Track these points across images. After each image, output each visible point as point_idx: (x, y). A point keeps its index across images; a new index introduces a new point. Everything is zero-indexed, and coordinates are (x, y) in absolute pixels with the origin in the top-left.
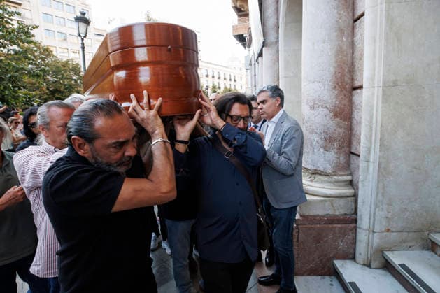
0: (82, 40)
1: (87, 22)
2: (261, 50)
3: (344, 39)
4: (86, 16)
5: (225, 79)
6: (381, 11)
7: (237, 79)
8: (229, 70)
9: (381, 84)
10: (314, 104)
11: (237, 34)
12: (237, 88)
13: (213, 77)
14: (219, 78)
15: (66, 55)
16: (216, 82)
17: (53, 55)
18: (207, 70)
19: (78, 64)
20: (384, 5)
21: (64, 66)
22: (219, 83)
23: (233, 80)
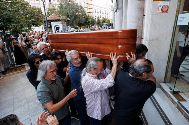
0: (44, 3)
2: (116, 10)
3: (140, 22)
5: (103, 13)
6: (150, 17)
7: (108, 13)
8: (105, 9)
9: (148, 40)
12: (108, 17)
13: (98, 12)
18: (95, 9)
20: (151, 15)
22: (100, 15)
23: (106, 14)
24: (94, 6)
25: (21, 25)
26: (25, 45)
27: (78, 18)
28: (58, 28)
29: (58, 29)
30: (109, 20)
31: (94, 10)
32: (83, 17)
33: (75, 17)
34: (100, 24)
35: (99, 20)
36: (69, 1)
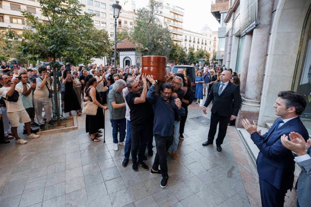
0: (116, 20)
1: (119, 8)
4: (119, 4)
5: (198, 43)
7: (207, 43)
8: (203, 36)
11: (215, 11)
12: (206, 49)
13: (190, 41)
14: (194, 42)
15: (99, 25)
16: (192, 44)
18: (186, 36)
19: (107, 32)
21: (99, 34)
22: (194, 46)
23: (204, 44)
24: (183, 30)
25: (79, 49)
26: (80, 85)
27: (160, 49)
28: (129, 61)
29: (128, 63)
30: (208, 54)
31: (183, 37)
32: (167, 47)
33: (155, 46)
34: (194, 60)
35: (192, 54)
36: (150, 22)
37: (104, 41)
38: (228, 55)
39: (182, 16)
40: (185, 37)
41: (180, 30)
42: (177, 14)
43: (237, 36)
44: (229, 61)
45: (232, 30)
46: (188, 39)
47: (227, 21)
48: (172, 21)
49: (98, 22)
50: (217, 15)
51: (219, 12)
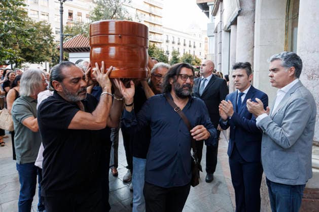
0: (62, 4)
2: (236, 19)
5: (185, 45)
7: (196, 45)
8: (190, 36)
10: (313, 74)
11: (202, 2)
12: (196, 54)
14: (179, 44)
15: (36, 16)
16: (176, 47)
17: (27, 17)
18: (168, 36)
19: (49, 26)
21: (36, 27)
23: (193, 46)
24: (164, 28)
30: (198, 59)
31: (164, 38)
35: (175, 59)
36: (114, 13)
37: (45, 38)
38: (218, 56)
39: (161, 8)
40: (166, 37)
41: (159, 28)
42: (154, 6)
43: (226, 31)
44: (220, 64)
45: (221, 24)
46: (171, 40)
47: (215, 14)
48: (147, 15)
49: (36, 13)
50: (205, 7)
51: (206, 3)
